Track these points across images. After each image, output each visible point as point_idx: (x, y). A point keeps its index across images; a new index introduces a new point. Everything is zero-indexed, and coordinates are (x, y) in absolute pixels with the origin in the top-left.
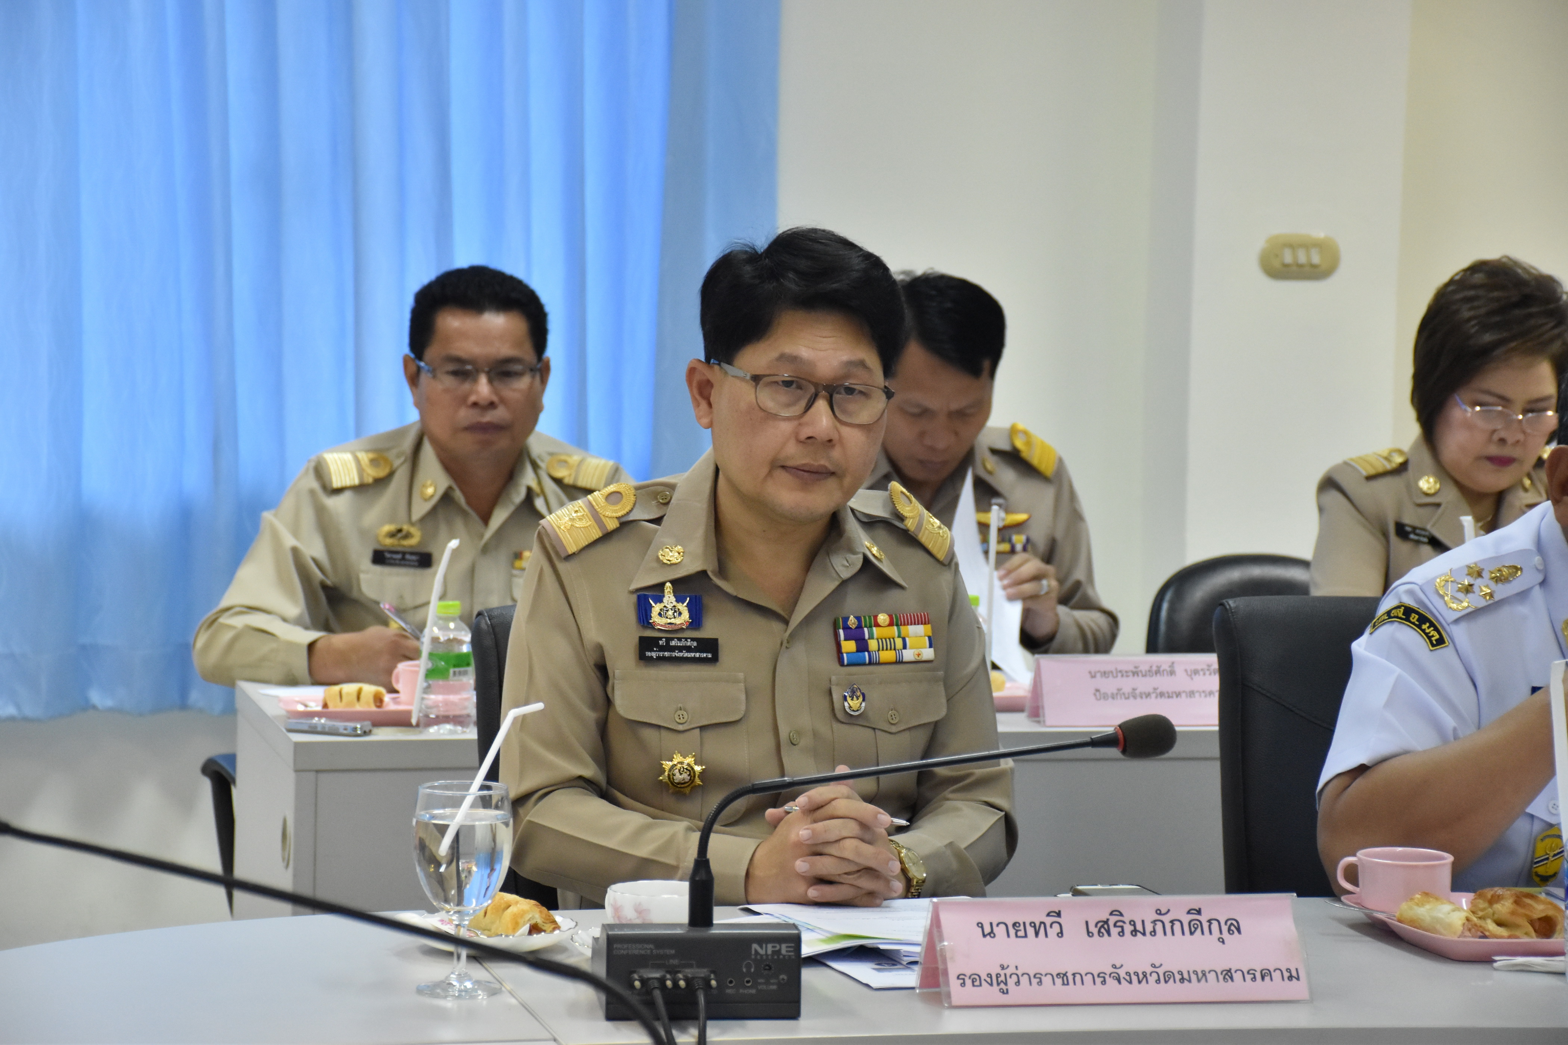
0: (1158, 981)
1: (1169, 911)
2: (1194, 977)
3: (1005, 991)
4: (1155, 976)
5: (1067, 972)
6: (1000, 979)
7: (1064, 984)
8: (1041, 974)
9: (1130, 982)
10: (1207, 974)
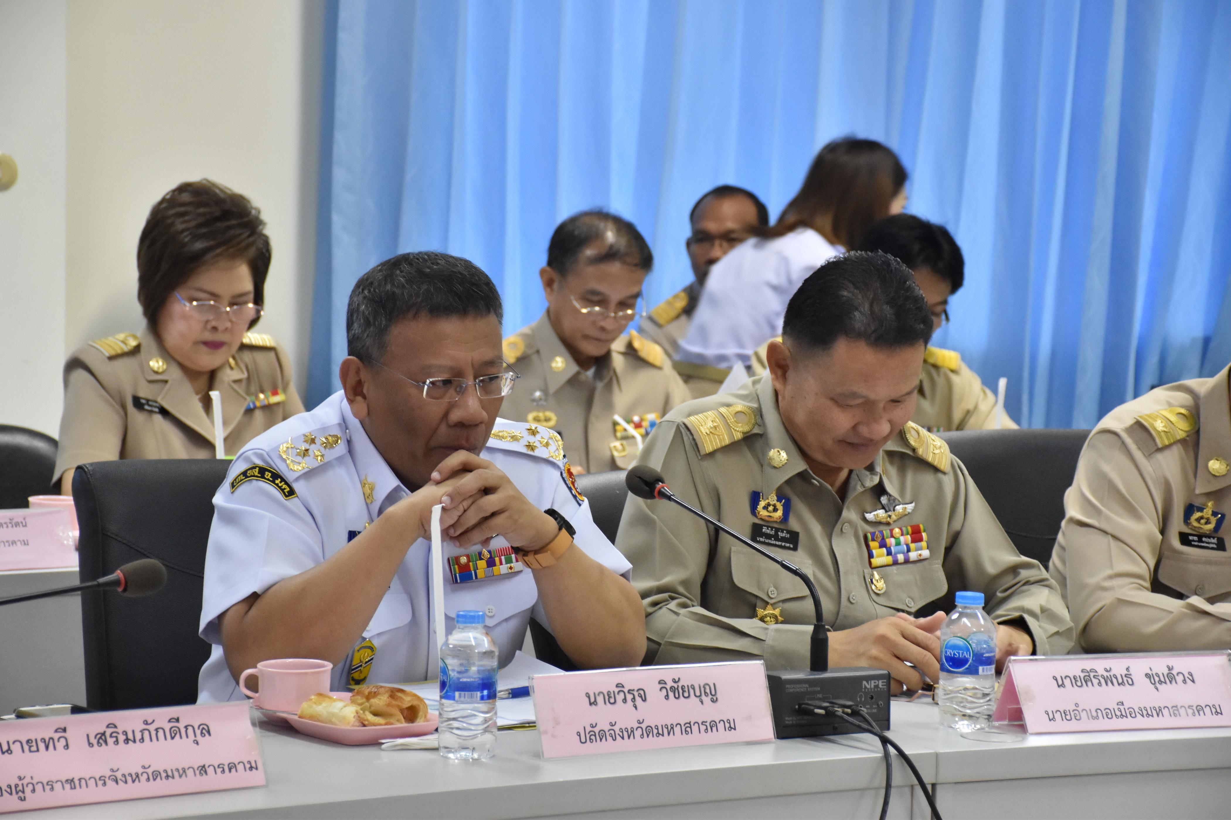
0: (148, 779)
1: (154, 721)
2: (176, 774)
3: (23, 799)
4: (145, 776)
5: (73, 779)
6: (18, 789)
7: (71, 788)
8: (53, 782)
9: (126, 782)
10: (186, 771)
